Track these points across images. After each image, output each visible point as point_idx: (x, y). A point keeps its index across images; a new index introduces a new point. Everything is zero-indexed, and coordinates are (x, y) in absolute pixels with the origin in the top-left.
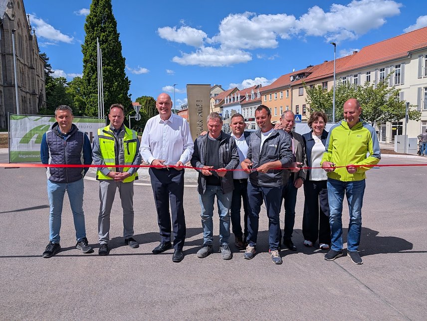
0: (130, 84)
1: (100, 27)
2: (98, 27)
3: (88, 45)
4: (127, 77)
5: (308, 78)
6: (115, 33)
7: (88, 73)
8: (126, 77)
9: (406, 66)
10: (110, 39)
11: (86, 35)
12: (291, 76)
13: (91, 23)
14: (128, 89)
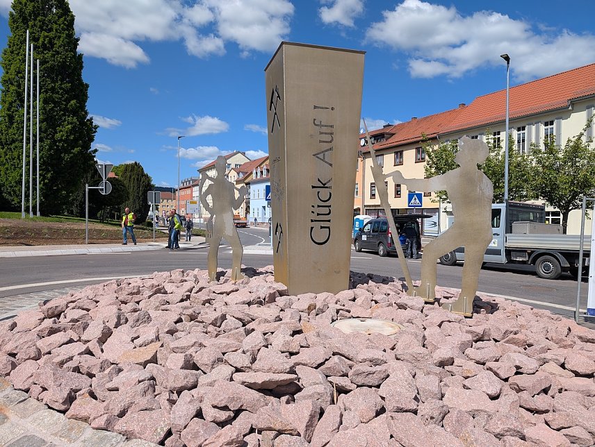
0: (95, 132)
1: (40, 21)
2: (35, 20)
3: (12, 52)
4: (92, 119)
5: (390, 140)
6: (70, 36)
7: (11, 104)
8: (88, 118)
9: (563, 122)
10: (58, 43)
11: (11, 35)
12: (361, 139)
13: (21, 12)
14: (91, 139)
